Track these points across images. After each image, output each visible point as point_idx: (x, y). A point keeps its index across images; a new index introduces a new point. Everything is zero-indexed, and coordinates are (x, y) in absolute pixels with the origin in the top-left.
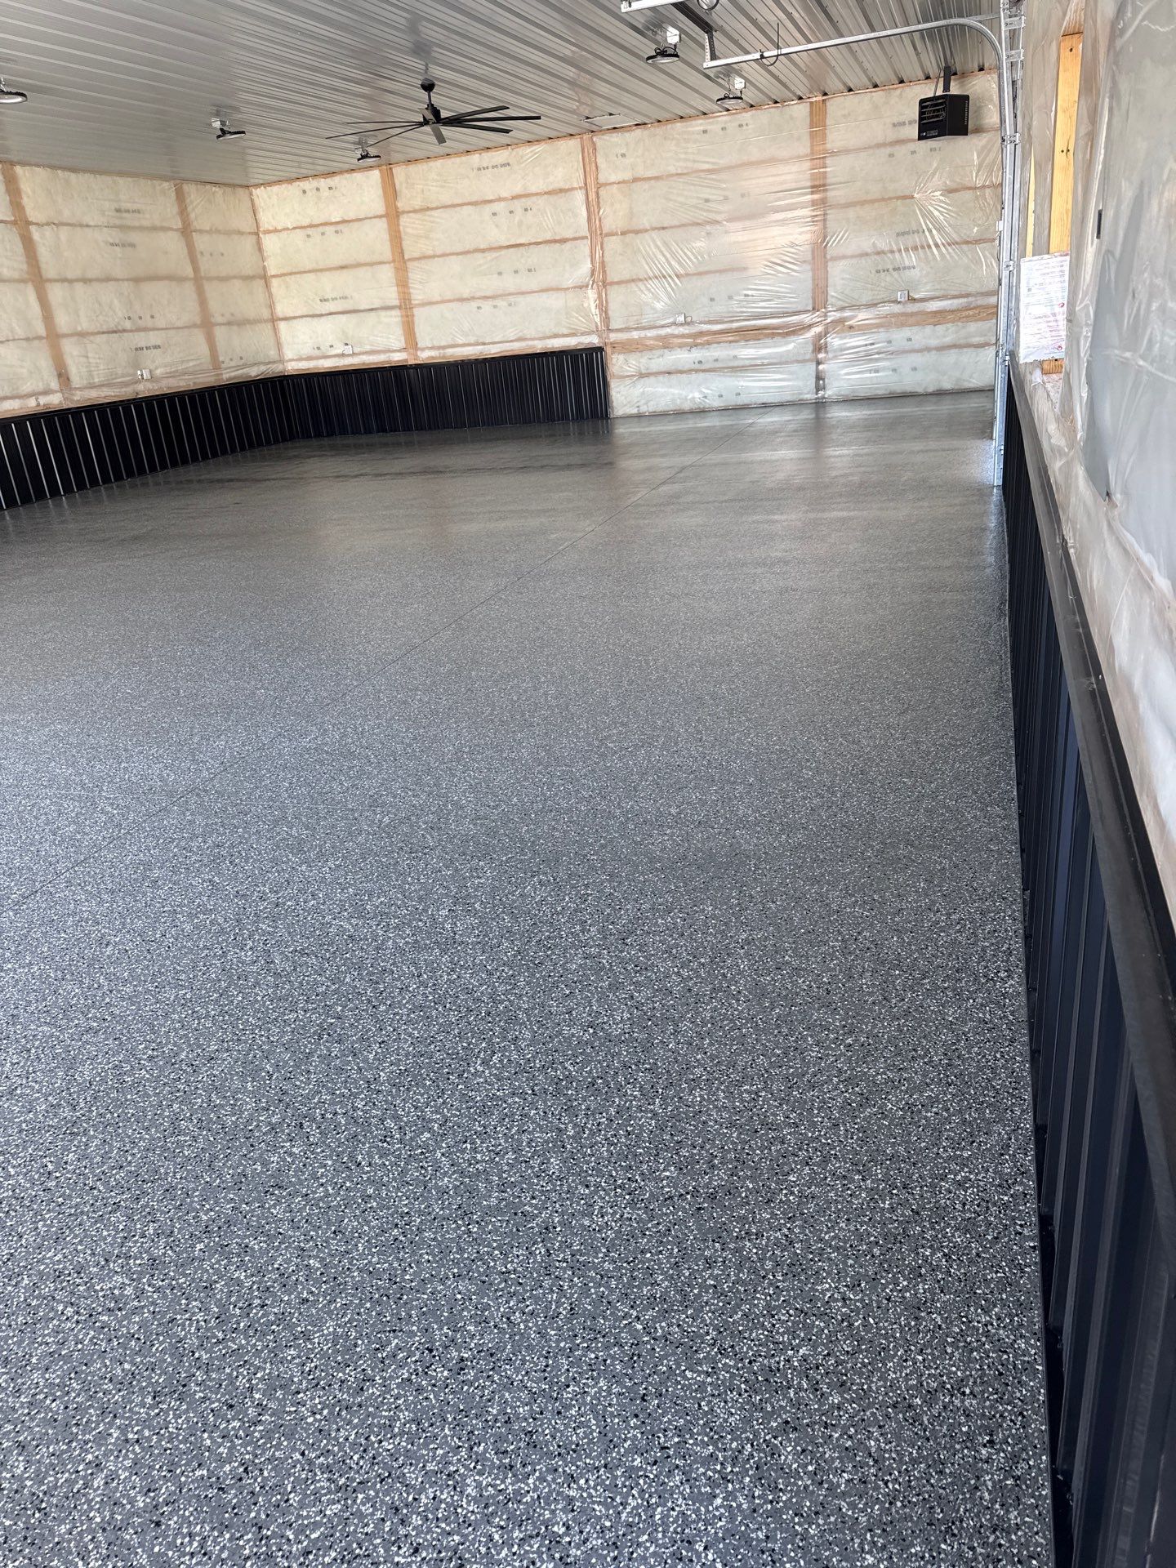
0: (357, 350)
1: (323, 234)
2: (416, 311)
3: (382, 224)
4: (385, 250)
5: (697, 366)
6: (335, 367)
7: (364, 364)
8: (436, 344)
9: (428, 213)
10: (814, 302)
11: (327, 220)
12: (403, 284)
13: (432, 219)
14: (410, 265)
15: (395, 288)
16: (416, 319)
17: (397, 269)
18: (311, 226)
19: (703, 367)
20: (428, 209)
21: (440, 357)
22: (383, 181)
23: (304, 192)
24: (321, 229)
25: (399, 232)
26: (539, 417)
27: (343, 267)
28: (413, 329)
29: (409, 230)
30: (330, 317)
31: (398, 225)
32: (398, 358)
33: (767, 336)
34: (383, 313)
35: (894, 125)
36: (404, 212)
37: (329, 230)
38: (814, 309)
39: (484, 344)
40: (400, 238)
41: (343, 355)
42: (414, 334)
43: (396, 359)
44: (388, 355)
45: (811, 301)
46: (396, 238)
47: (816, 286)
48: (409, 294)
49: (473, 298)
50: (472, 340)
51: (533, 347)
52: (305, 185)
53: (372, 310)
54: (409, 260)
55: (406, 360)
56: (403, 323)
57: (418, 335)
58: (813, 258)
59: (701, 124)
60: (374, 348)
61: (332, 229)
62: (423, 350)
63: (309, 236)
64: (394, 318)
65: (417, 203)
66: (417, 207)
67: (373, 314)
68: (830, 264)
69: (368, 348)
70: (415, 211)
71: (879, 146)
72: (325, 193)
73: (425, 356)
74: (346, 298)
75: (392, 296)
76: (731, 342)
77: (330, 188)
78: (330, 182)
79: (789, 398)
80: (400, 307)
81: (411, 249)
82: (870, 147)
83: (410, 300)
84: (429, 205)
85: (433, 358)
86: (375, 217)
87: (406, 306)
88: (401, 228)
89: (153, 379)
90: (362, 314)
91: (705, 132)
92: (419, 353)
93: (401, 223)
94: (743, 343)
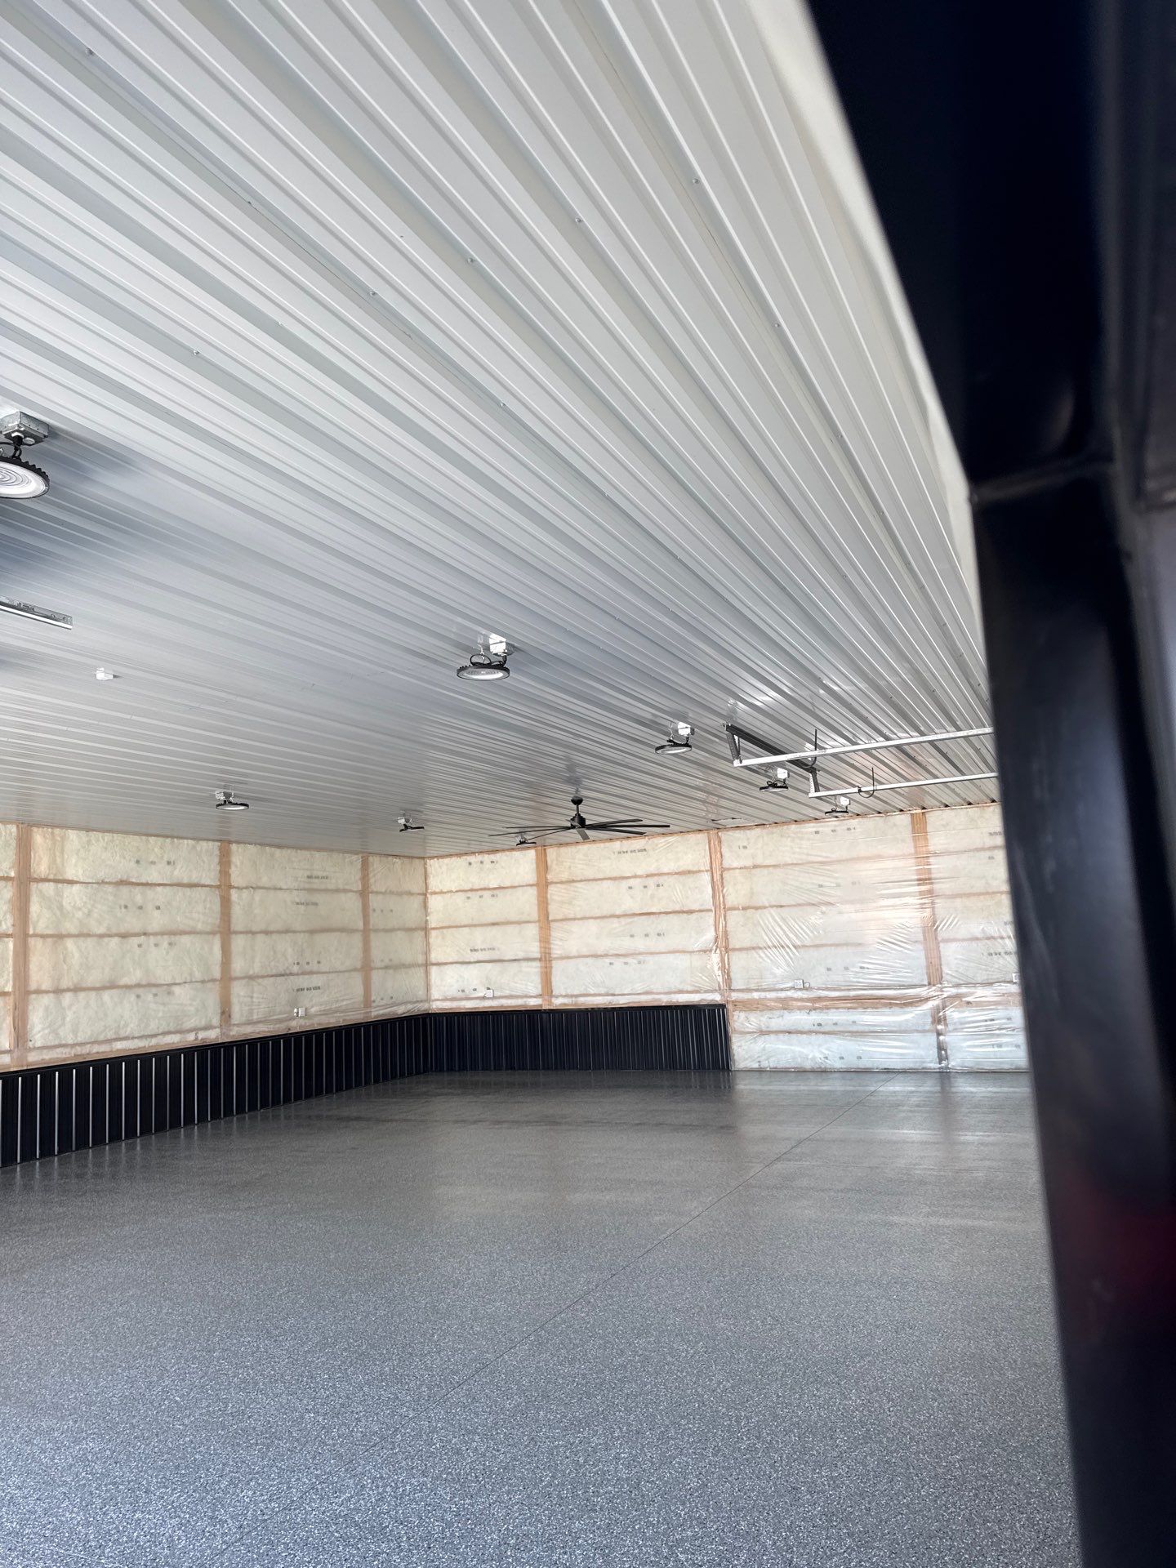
0: (497, 994)
1: (481, 897)
2: (554, 963)
3: (533, 891)
4: (532, 911)
5: (816, 1028)
6: (475, 1008)
7: (502, 1006)
8: (569, 992)
9: (572, 884)
10: (929, 978)
11: (486, 886)
12: (545, 940)
13: (576, 889)
14: (553, 925)
15: (538, 944)
16: (554, 970)
17: (541, 928)
18: (472, 890)
19: (822, 1029)
20: (573, 881)
21: (572, 1005)
22: (537, 858)
23: (470, 864)
24: (480, 893)
25: (547, 898)
26: (661, 1064)
27: (494, 924)
28: (550, 979)
29: (555, 897)
30: (478, 965)
31: (546, 893)
32: (533, 1003)
33: (885, 1005)
34: (524, 964)
35: (991, 834)
36: (552, 883)
37: (487, 894)
38: (929, 984)
39: (613, 995)
40: (547, 903)
41: (484, 998)
42: (551, 983)
43: (532, 1004)
44: (525, 1000)
45: (926, 977)
46: (543, 903)
47: (929, 965)
48: (550, 949)
49: (606, 955)
50: (603, 991)
51: (660, 1000)
52: (472, 859)
53: (515, 960)
54: (553, 921)
55: (541, 1005)
56: (542, 973)
57: (554, 984)
58: (925, 939)
59: (814, 827)
60: (513, 993)
61: (490, 893)
62: (557, 997)
63: (468, 898)
64: (534, 969)
65: (565, 876)
66: (564, 879)
67: (515, 964)
68: (942, 945)
69: (507, 993)
70: (562, 883)
71: (977, 850)
72: (488, 865)
73: (558, 1003)
74: (494, 949)
75: (535, 949)
76: (849, 1008)
77: (492, 862)
78: (492, 857)
79: (911, 1066)
80: (540, 960)
81: (555, 911)
82: (970, 851)
83: (550, 954)
84: (575, 879)
85: (565, 1004)
86: (527, 886)
87: (546, 959)
88: (549, 896)
89: (307, 1015)
90: (506, 964)
91: (817, 832)
92: (553, 1000)
93: (549, 892)
94: (860, 1010)
